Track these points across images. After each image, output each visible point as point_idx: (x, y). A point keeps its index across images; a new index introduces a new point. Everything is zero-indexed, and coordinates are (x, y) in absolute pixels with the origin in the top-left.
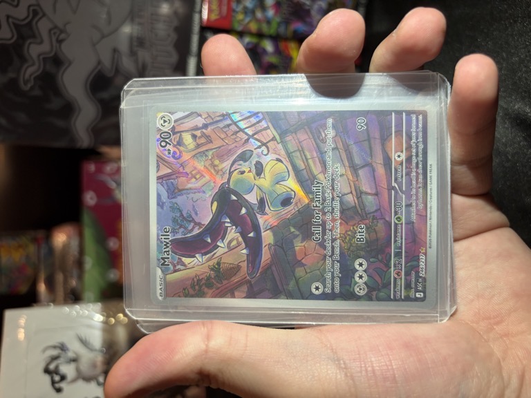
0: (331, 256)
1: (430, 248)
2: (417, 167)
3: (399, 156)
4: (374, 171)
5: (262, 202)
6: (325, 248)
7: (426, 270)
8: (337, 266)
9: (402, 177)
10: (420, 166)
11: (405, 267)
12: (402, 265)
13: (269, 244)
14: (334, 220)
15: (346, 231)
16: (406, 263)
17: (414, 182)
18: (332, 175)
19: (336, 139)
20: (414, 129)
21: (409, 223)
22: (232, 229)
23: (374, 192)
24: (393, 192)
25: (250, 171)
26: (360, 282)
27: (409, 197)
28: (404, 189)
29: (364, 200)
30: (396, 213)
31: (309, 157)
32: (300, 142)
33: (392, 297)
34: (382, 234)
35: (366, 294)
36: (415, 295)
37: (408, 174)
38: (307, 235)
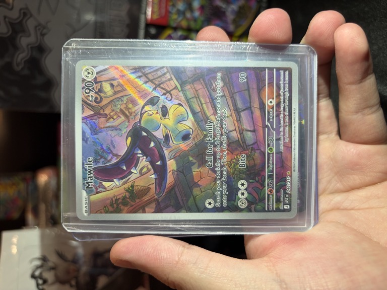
0: (220, 179)
1: (294, 171)
2: (284, 110)
3: (271, 102)
4: (252, 113)
5: (167, 137)
6: (215, 172)
7: (291, 188)
8: (225, 186)
9: (273, 118)
10: (287, 110)
11: (276, 186)
12: (273, 184)
13: (173, 170)
14: (222, 151)
15: (232, 159)
16: (276, 184)
17: (282, 122)
18: (221, 116)
19: (223, 88)
20: (281, 82)
21: (279, 153)
22: (143, 159)
23: (252, 129)
24: (266, 130)
25: (157, 113)
26: (242, 197)
27: (278, 133)
28: (275, 127)
29: (245, 135)
30: (269, 145)
31: (203, 102)
32: (196, 91)
33: (266, 209)
34: (258, 161)
35: (247, 207)
36: (284, 207)
37: (278, 116)
38: (203, 162)
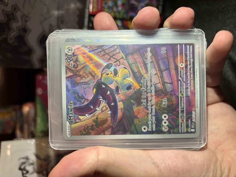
0: (151, 113)
1: (197, 108)
2: (190, 70)
3: (182, 65)
4: (170, 72)
5: (117, 88)
6: (148, 109)
7: (195, 118)
8: (154, 118)
9: (183, 75)
10: (192, 69)
11: (186, 117)
12: (184, 116)
13: (121, 108)
14: (152, 96)
15: (158, 101)
16: (186, 115)
17: (189, 77)
18: (151, 74)
19: (152, 57)
20: (188, 52)
21: (187, 96)
22: (103, 101)
23: (170, 82)
24: (179, 82)
25: (111, 74)
26: (165, 124)
27: (187, 84)
28: (184, 81)
29: (166, 86)
30: (181, 92)
31: (139, 66)
32: (135, 59)
33: (180, 132)
34: (174, 102)
35: (168, 131)
37: (186, 73)
38: (139, 103)
